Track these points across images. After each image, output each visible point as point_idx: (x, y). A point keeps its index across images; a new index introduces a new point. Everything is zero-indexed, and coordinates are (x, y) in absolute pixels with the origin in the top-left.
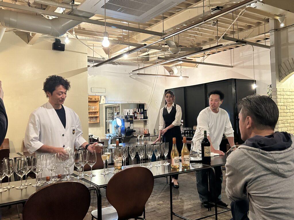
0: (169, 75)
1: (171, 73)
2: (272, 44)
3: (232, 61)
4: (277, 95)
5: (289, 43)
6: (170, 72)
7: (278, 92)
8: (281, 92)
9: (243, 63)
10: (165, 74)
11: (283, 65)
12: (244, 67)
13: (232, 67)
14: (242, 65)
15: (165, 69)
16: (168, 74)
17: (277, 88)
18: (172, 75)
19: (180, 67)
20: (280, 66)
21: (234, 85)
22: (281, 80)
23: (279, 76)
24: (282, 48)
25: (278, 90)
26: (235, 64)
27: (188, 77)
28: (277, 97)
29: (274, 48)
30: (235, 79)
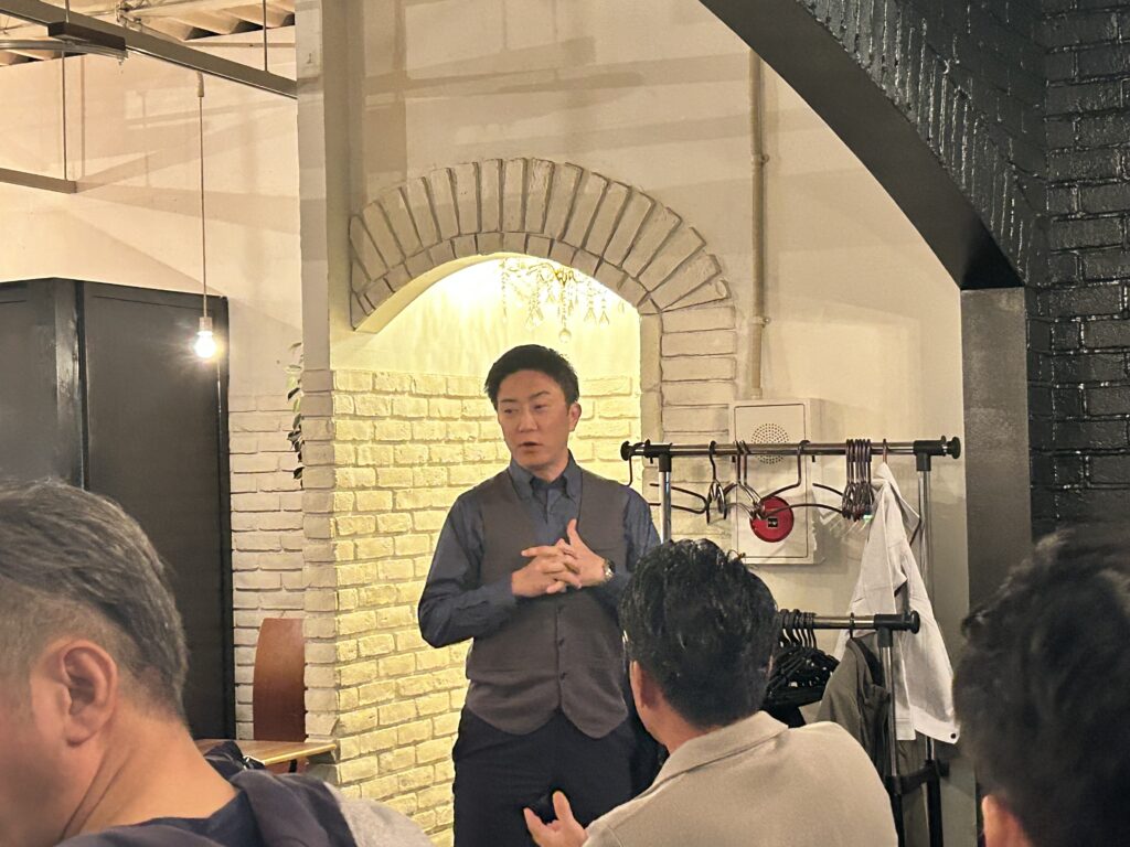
2: (310, 73)
4: (333, 420)
5: (413, 77)
7: (342, 395)
8: (359, 397)
9: (147, 166)
11: (371, 215)
12: (153, 200)
13: (71, 187)
14: (138, 181)
17: (332, 367)
20: (355, 221)
21: (72, 326)
22: (360, 321)
23: (352, 291)
24: (369, 100)
25: (337, 385)
26: (95, 166)
28: (330, 427)
29: (320, 96)
30: (79, 284)
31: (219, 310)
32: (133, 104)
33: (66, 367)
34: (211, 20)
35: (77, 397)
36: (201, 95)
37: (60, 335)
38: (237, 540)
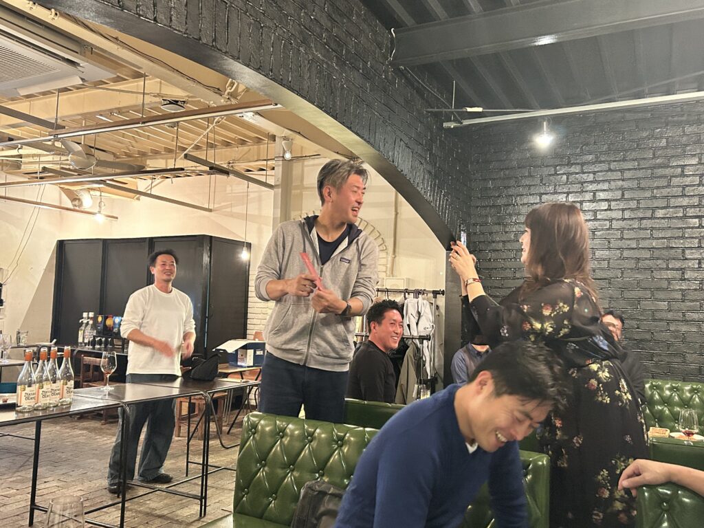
0: (71, 207)
1: (76, 203)
2: (278, 183)
3: (211, 201)
5: (305, 186)
6: (73, 200)
9: (231, 206)
10: (61, 203)
12: (232, 215)
13: (210, 210)
14: (229, 210)
15: (63, 193)
16: (69, 204)
18: (77, 208)
19: (98, 193)
21: (208, 248)
24: (293, 192)
26: (217, 205)
27: (117, 218)
29: (280, 190)
30: (211, 236)
31: (249, 246)
32: (229, 189)
33: (206, 259)
34: (253, 168)
35: (208, 267)
36: (248, 187)
37: (205, 250)
38: (249, 310)
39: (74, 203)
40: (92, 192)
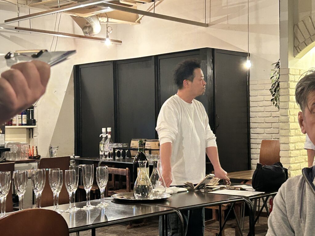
0: (83, 34)
1: (87, 30)
3: (207, 15)
4: (289, 82)
6: (84, 28)
7: (292, 76)
8: (296, 76)
9: (228, 18)
10: (74, 31)
11: (301, 25)
12: (229, 28)
13: (206, 25)
14: (226, 23)
15: (75, 22)
16: (81, 32)
17: (289, 68)
18: (88, 35)
19: (105, 19)
20: (296, 26)
21: (211, 60)
22: (296, 54)
23: (294, 46)
25: (290, 72)
26: (213, 20)
27: (121, 42)
28: (288, 85)
30: (213, 49)
33: (210, 71)
35: (212, 79)
37: (208, 63)
38: (252, 120)
39: (84, 31)
40: (100, 19)
